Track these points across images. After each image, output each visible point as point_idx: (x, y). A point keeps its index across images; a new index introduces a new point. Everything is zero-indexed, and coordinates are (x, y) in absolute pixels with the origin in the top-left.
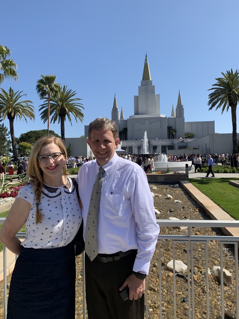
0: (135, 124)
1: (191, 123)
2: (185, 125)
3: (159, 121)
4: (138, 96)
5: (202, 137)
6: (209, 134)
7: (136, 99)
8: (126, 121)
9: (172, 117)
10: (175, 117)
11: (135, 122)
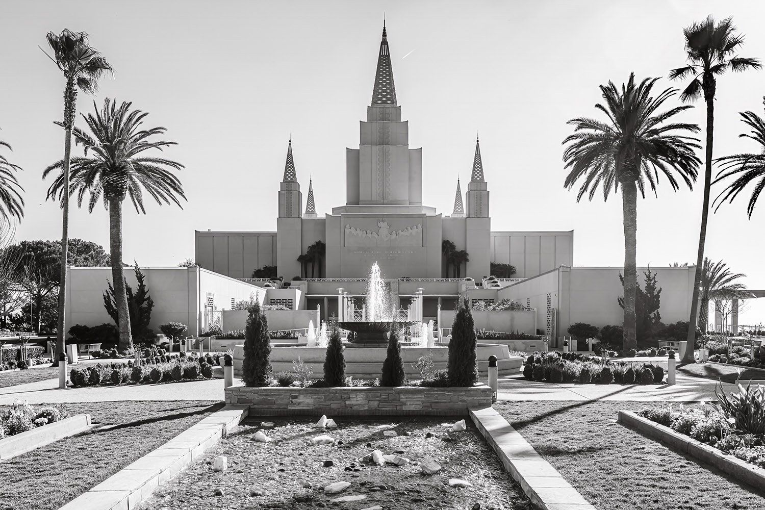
0: (347, 231)
1: (510, 235)
2: (492, 239)
3: (419, 225)
4: (359, 150)
5: (539, 276)
6: (557, 267)
7: (353, 157)
8: (322, 222)
9: (456, 216)
10: (464, 216)
11: (348, 226)
